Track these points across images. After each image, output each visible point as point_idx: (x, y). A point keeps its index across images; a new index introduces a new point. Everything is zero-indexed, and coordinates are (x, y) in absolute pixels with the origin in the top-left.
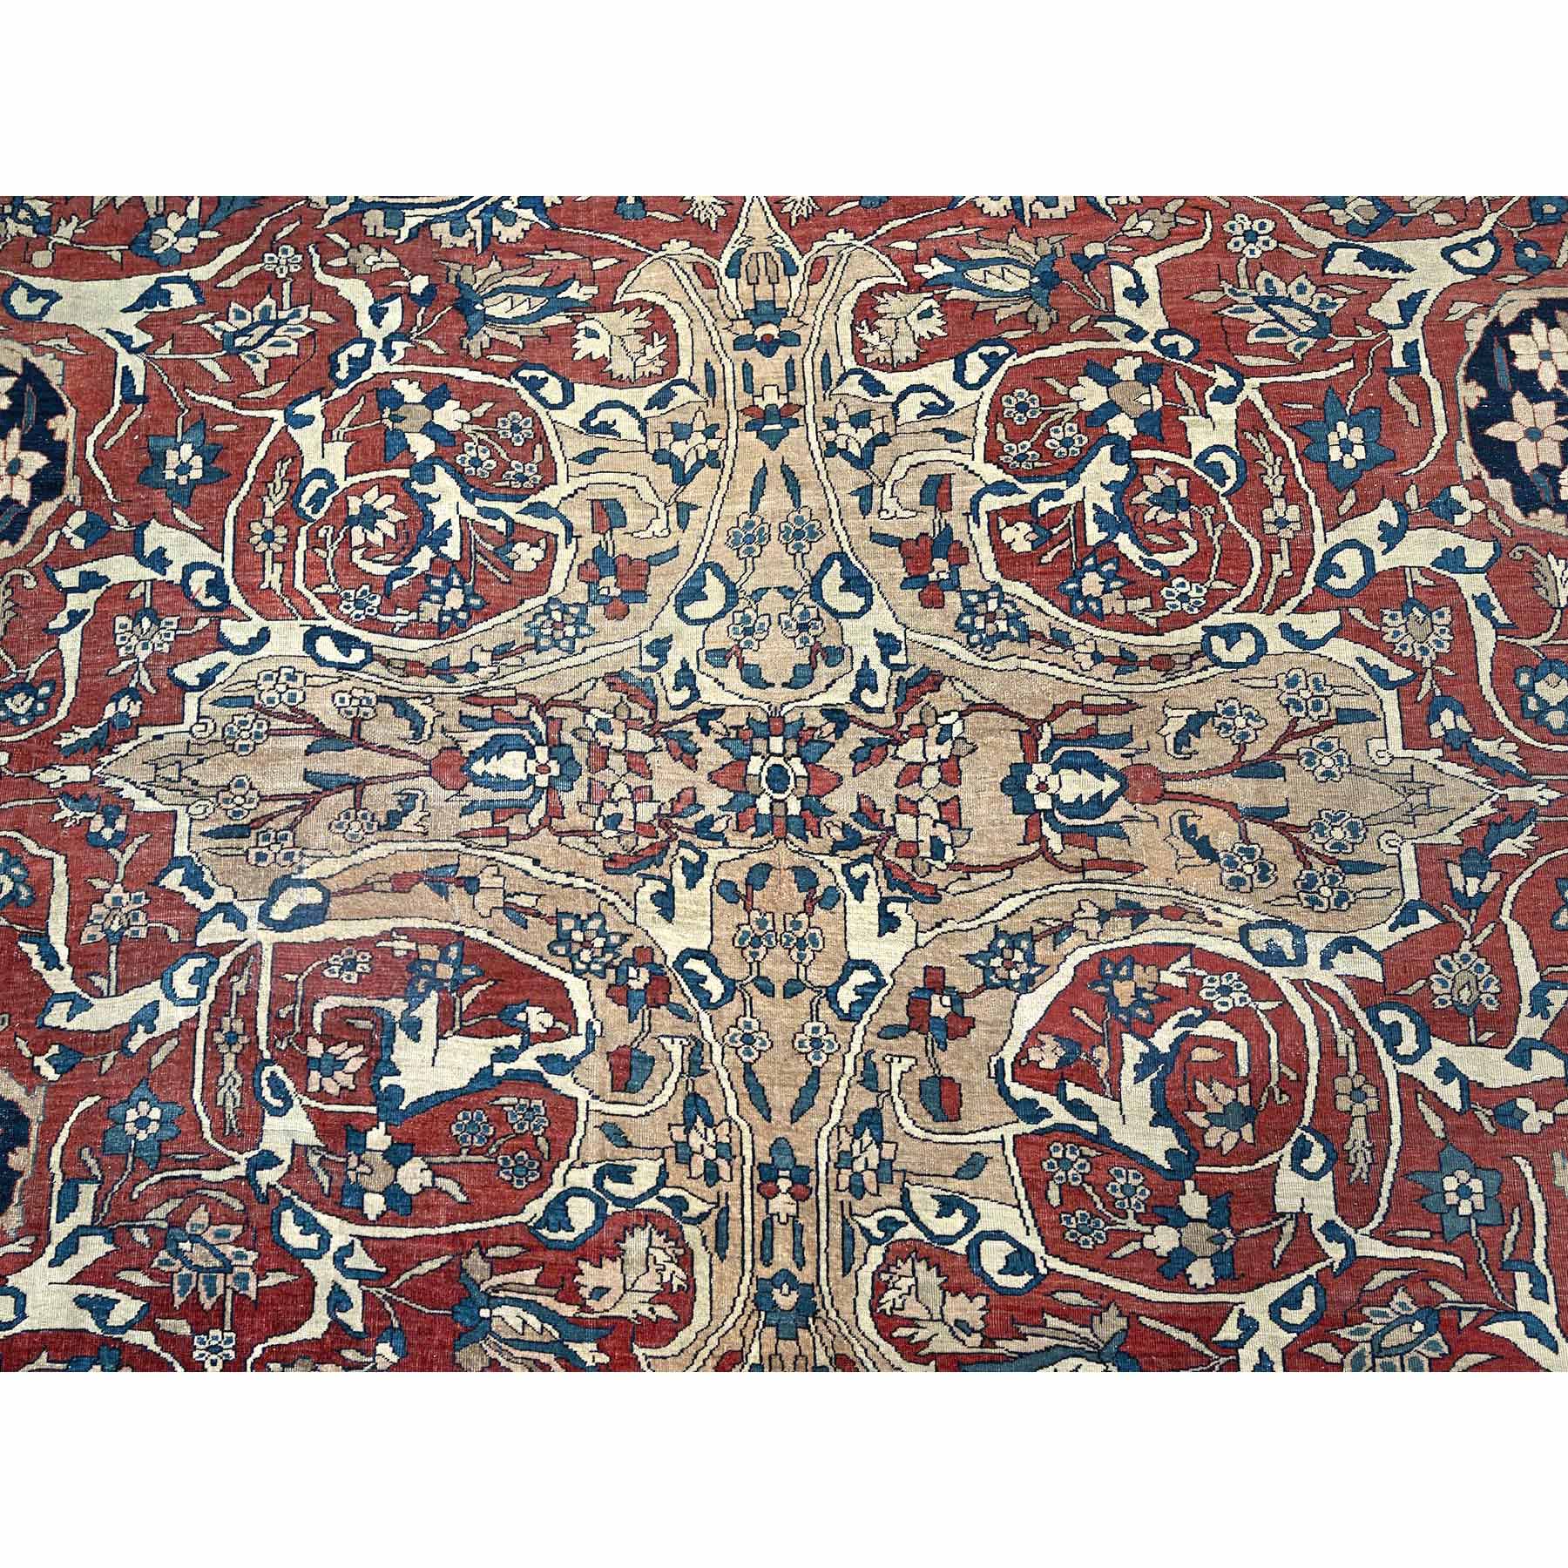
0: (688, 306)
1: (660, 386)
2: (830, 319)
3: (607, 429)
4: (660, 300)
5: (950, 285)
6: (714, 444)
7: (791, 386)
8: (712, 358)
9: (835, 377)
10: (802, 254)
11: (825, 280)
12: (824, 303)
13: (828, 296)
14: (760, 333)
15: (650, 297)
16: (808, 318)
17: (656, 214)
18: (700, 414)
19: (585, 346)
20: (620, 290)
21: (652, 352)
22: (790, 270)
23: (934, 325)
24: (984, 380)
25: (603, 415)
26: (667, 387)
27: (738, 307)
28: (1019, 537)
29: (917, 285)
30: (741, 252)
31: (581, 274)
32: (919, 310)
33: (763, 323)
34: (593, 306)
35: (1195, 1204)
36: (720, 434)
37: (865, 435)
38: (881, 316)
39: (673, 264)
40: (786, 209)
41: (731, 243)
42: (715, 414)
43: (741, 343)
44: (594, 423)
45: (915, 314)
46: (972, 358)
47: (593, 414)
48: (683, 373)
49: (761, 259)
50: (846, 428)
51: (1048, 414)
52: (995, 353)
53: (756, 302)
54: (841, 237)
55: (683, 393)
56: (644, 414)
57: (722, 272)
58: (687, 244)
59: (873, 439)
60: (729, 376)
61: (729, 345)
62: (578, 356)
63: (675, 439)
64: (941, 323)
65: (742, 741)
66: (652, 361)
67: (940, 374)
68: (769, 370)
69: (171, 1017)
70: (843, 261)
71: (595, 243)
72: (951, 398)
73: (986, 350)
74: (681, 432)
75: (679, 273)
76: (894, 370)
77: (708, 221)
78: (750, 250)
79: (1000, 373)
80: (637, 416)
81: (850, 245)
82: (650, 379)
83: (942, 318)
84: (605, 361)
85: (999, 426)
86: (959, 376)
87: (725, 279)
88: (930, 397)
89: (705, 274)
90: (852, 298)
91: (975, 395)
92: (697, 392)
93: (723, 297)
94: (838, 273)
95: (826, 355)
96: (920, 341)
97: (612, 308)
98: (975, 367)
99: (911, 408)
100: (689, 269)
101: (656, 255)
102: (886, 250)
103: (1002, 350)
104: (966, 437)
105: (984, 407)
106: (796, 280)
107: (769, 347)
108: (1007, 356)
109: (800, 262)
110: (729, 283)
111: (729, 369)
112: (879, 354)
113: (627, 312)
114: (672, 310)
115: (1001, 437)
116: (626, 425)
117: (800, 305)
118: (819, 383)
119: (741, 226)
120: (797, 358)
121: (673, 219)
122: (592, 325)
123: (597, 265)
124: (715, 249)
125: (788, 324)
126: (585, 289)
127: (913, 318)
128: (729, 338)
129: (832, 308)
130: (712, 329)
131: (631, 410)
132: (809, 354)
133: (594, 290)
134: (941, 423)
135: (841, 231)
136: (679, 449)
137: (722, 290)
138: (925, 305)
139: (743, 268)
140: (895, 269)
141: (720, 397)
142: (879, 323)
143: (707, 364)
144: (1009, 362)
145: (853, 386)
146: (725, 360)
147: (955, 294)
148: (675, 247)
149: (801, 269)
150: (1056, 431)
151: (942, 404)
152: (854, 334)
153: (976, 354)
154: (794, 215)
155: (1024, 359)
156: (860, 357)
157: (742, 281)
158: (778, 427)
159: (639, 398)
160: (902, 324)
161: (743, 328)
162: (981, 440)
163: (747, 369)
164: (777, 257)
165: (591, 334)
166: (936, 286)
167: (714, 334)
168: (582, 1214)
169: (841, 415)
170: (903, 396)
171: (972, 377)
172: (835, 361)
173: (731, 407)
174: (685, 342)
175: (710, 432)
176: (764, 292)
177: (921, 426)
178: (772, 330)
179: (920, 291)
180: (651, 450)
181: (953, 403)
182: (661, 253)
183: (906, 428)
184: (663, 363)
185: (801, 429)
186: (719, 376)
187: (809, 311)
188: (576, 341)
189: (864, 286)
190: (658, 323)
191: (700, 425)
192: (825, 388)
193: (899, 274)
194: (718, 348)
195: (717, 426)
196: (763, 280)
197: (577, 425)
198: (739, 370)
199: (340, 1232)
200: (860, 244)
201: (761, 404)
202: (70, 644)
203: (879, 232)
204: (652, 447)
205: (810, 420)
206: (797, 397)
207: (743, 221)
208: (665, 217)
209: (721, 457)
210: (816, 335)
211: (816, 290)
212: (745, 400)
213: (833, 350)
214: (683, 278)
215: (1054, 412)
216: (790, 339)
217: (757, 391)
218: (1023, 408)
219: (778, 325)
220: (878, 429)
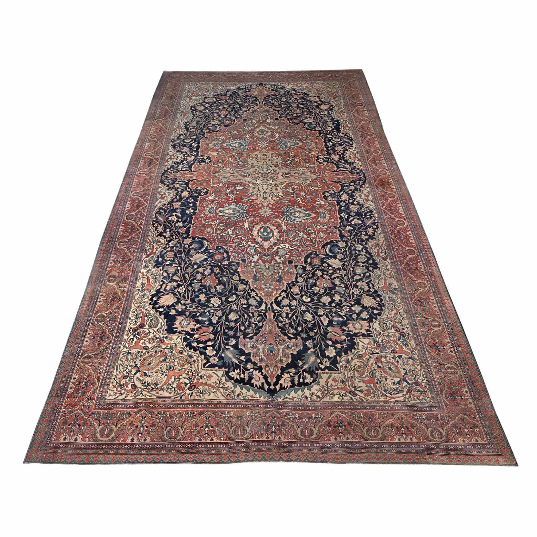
28: (283, 165)
35: (295, 194)
65: (262, 174)
69: (220, 186)
168: (250, 195)
199: (232, 195)
202: (212, 169)
215: (286, 159)
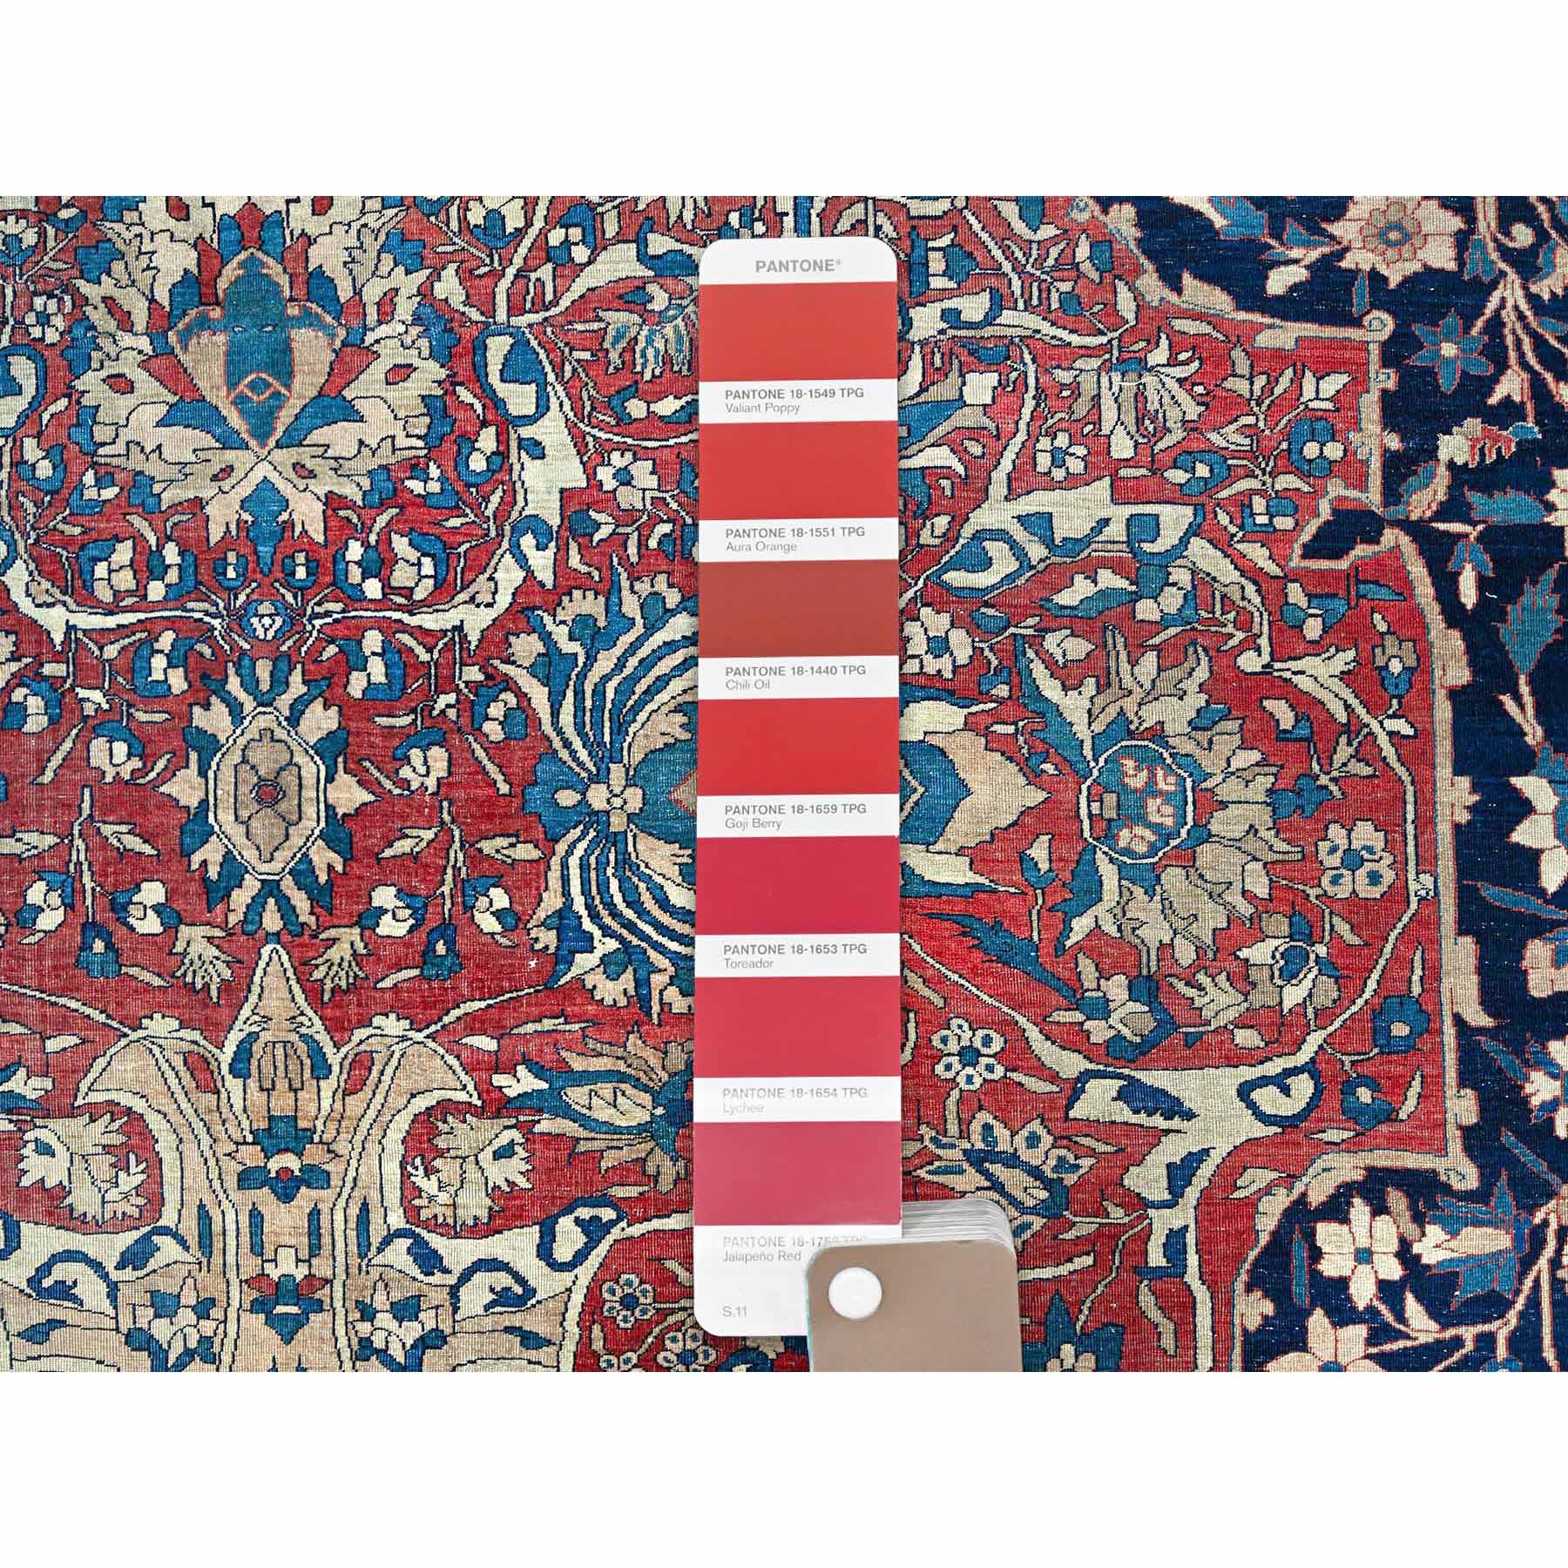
0: (176, 1118)
1: (136, 1235)
2: (372, 1148)
3: (64, 1291)
4: (139, 1106)
5: (540, 1111)
6: (207, 1327)
7: (315, 1250)
8: (208, 1200)
9: (375, 1241)
10: (337, 1046)
11: (368, 1090)
12: (365, 1124)
13: (371, 1114)
14: (274, 1165)
15: (125, 1100)
16: (341, 1147)
17: (133, 971)
18: (190, 1281)
19: (36, 1168)
20: (84, 1087)
21: (128, 1182)
22: (321, 1069)
23: (513, 1171)
24: (580, 1257)
25: (61, 1272)
26: (147, 1238)
27: (245, 1124)
29: (496, 1106)
30: (253, 1037)
31: (31, 1058)
32: (496, 1144)
33: (279, 1152)
34: (45, 1109)
36: (216, 1313)
37: (411, 1332)
38: (441, 1154)
39: (156, 1050)
40: (317, 975)
41: (238, 1024)
42: (212, 1285)
43: (246, 1179)
44: (47, 1283)
45: (489, 1150)
46: (566, 1224)
47: (45, 1270)
48: (168, 1218)
49: (279, 1051)
50: (385, 1320)
51: (663, 1314)
52: (598, 1218)
53: (271, 1118)
54: (392, 1025)
55: (168, 1249)
56: (115, 1275)
57: (225, 1068)
58: (175, 1024)
59: (422, 1338)
60: (231, 1227)
61: (231, 1182)
62: (26, 1182)
63: (157, 1316)
64: (524, 1167)
66: (126, 1196)
67: (517, 1247)
68: (285, 1220)
70: (394, 1062)
71: (49, 1010)
72: (532, 1283)
73: (585, 1213)
74: (164, 1305)
75: (165, 1067)
76: (457, 1236)
77: (206, 986)
78: (266, 1036)
79: (603, 1249)
80: (105, 1277)
81: (404, 1039)
82: (122, 1223)
83: (527, 1160)
84: (63, 1191)
85: (596, 1329)
86: (545, 1251)
87: (228, 1077)
88: (503, 1280)
89: (200, 1069)
90: (402, 1123)
91: (567, 1278)
92: (187, 1249)
93: (225, 1110)
94: (386, 1078)
95: (365, 1208)
96: (494, 1192)
97: (72, 1112)
98: (569, 1238)
99: (475, 1296)
100: (178, 1061)
101: (134, 1036)
102: (454, 1048)
103: (608, 1214)
104: (549, 1343)
105: (578, 1298)
106: (328, 1086)
107: (286, 1187)
108: (613, 1223)
109: (334, 1058)
110: (233, 1085)
111: (230, 1217)
112: (439, 1210)
113: (93, 1120)
114: (155, 1122)
115: (598, 1345)
116: (91, 1290)
117: (332, 1126)
118: (354, 1249)
119: (253, 998)
120: (325, 1208)
121: (157, 982)
122: (44, 1135)
123: (52, 1045)
124: (215, 1030)
125: (314, 1155)
126: (36, 1082)
127: (486, 1156)
128: (232, 1168)
129: (376, 1133)
130: (208, 1154)
131: (97, 1266)
132: (341, 1203)
133: (48, 1084)
134: (516, 1320)
135: (393, 1016)
136: (161, 1330)
137: (224, 1095)
138: (505, 1138)
139: (254, 1063)
140: (465, 1078)
141: (217, 1260)
142: (438, 1163)
143: (201, 1206)
144: (616, 1233)
145: (399, 1254)
146: (225, 1204)
147: (545, 1125)
148: (160, 1026)
149: (336, 1069)
150: (674, 1340)
151: (519, 1290)
152: (405, 1176)
153: (571, 1217)
154: (328, 985)
155: (637, 1230)
156: (412, 1213)
157: (253, 1084)
158: (294, 1310)
159: (109, 1248)
160: (470, 1166)
161: (251, 1156)
162: (570, 1347)
163: (256, 1217)
164: (302, 1048)
165: (45, 1150)
166: (520, 1110)
167: (212, 1162)
169: (380, 1301)
170: (466, 1276)
171: (563, 1253)
172: (376, 1217)
173: (232, 1275)
174: (170, 1173)
175: (203, 1309)
176: (282, 1104)
177: (488, 1323)
178: (291, 1162)
179: (497, 1115)
180: (124, 1329)
181: (534, 1291)
182: (141, 1033)
183: (468, 1326)
184: (141, 1201)
185: (327, 1316)
186: (217, 1227)
187: (343, 1136)
188: (22, 1158)
189: (421, 1104)
190: (135, 1141)
191: (189, 1298)
192: (362, 1256)
193: (470, 1087)
194: (216, 1184)
195: (213, 1301)
196: (282, 1085)
197: (24, 1286)
198: (244, 1220)
200: (419, 1036)
201: (274, 1273)
203: (446, 1020)
204: (126, 1323)
205: (338, 1304)
206: (322, 1268)
207: (256, 989)
208: (146, 976)
209: (216, 1349)
210: (351, 1174)
211: (355, 1104)
212: (251, 1266)
213: (374, 1196)
214: (170, 1074)
215: (673, 1312)
216: (315, 1177)
217: (269, 1254)
218: (629, 1302)
219: (300, 1155)
220: (430, 1325)
